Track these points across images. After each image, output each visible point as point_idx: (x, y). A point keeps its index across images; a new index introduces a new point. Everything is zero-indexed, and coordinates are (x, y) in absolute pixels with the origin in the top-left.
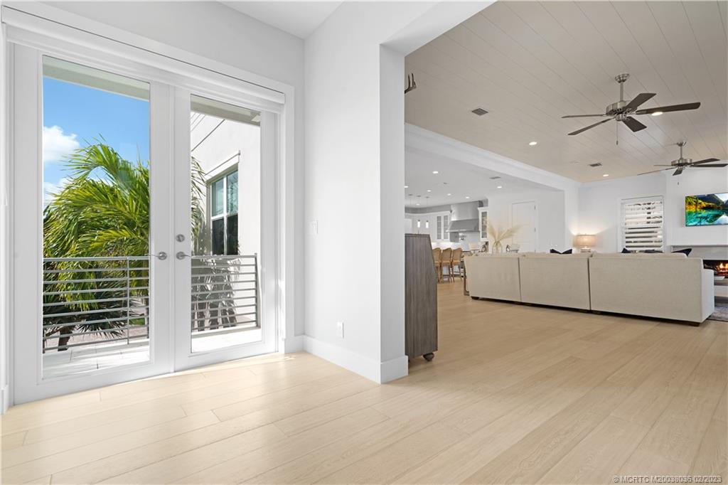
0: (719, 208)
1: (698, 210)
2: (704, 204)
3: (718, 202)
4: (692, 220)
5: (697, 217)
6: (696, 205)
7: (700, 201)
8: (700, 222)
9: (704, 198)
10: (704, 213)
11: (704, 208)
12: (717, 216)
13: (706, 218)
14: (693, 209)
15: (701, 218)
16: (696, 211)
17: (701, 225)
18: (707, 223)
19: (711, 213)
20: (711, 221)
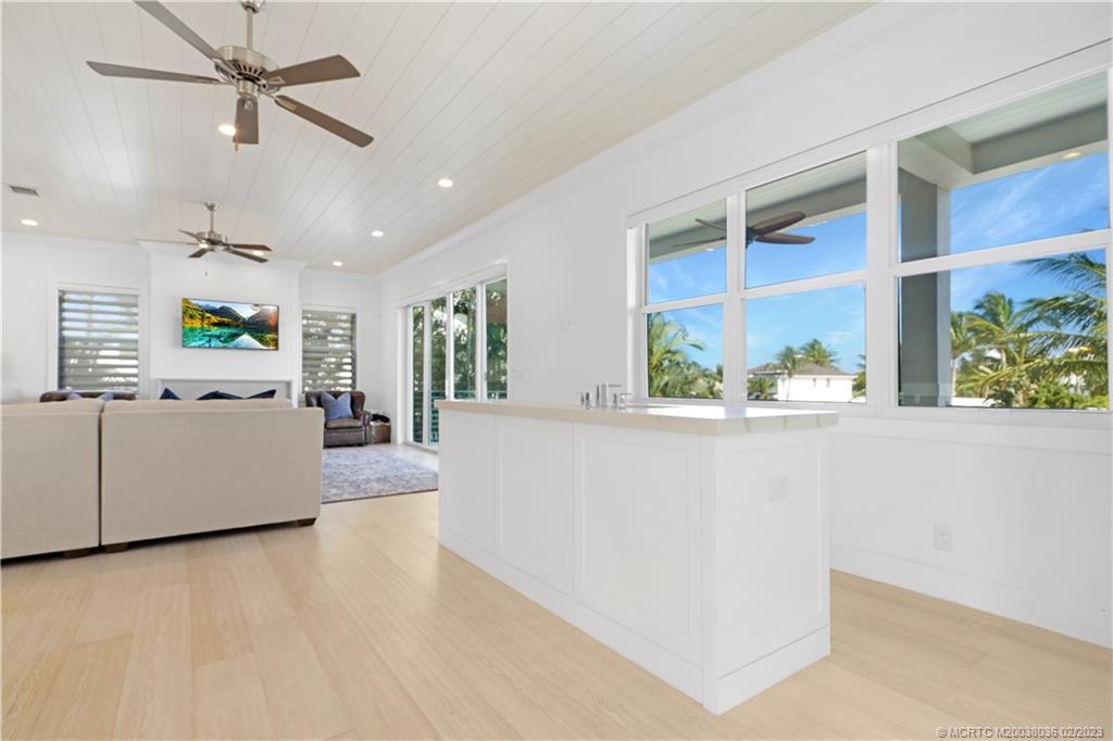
0: (238, 326)
1: (206, 326)
2: (214, 319)
3: (236, 318)
4: (197, 339)
5: (204, 335)
6: (202, 319)
7: (208, 315)
8: (210, 341)
9: (214, 312)
10: (215, 331)
11: (215, 324)
12: (237, 335)
13: (218, 337)
14: (197, 324)
15: (210, 336)
16: (202, 328)
17: (210, 347)
18: (221, 344)
19: (226, 331)
20: (225, 341)
